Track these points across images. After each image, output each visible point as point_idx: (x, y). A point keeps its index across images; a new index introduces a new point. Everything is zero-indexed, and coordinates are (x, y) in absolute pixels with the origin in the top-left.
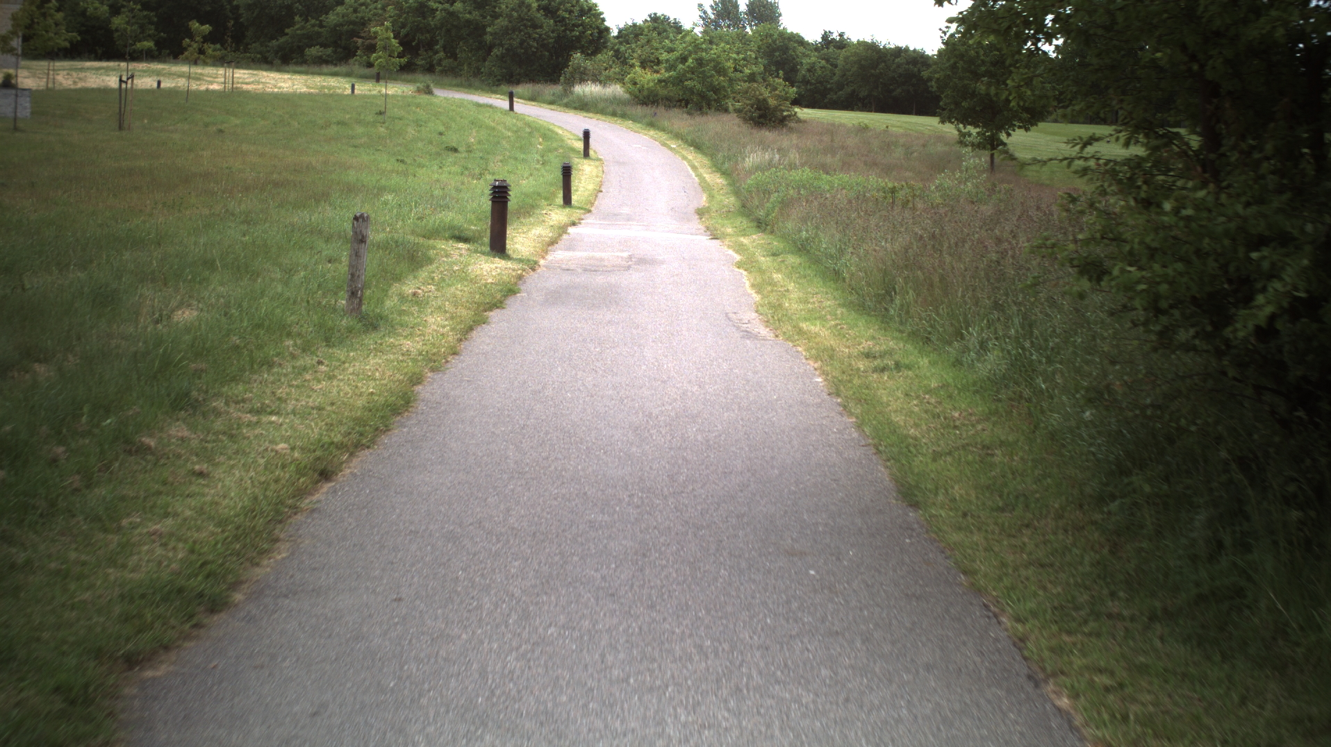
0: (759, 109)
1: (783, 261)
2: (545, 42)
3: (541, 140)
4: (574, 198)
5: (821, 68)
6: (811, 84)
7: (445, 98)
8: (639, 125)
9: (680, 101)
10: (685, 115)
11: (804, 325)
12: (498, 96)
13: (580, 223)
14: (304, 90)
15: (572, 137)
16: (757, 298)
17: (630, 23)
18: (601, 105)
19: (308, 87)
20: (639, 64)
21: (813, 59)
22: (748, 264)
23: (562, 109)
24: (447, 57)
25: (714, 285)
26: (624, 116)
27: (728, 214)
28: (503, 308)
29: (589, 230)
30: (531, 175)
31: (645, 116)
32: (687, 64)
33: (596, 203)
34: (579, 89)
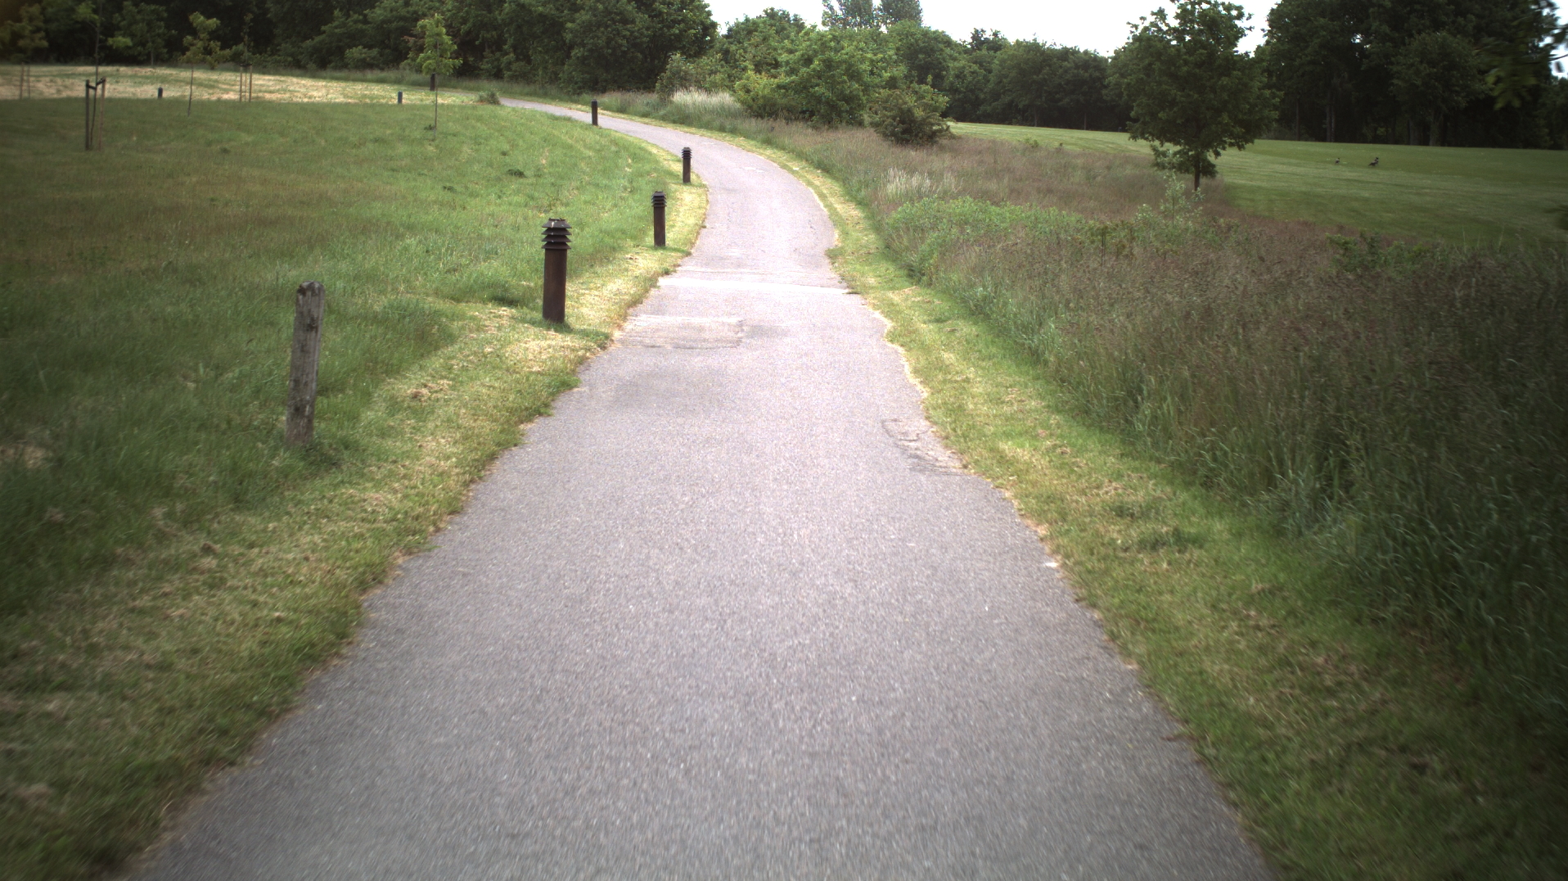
0: (902, 122)
1: (953, 331)
2: (638, 40)
3: (630, 161)
4: (670, 236)
5: (973, 73)
6: (960, 92)
7: (514, 109)
8: (752, 142)
9: (803, 112)
10: (810, 130)
11: (1006, 446)
12: (579, 106)
13: (675, 271)
14: (340, 99)
15: (669, 157)
16: (925, 392)
17: (742, 20)
18: (707, 118)
19: (346, 96)
20: (753, 67)
21: (963, 63)
22: (904, 336)
23: (658, 122)
24: (517, 59)
25: (860, 370)
26: (734, 131)
27: (868, 258)
28: (549, 415)
29: (685, 282)
30: (615, 205)
31: (760, 132)
32: (812, 66)
33: (698, 242)
34: (680, 97)
